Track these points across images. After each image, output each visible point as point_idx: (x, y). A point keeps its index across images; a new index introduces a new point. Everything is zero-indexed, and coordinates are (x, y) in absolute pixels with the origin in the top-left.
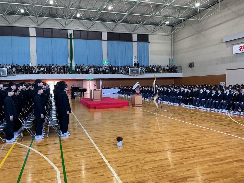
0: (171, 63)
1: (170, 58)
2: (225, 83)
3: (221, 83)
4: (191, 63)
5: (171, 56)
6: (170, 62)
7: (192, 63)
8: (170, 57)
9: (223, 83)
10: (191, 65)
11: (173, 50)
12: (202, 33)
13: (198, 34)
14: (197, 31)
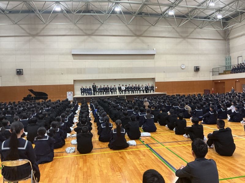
2: (72, 92)
3: (67, 92)
7: (20, 70)
9: (70, 92)
12: (37, 37)
13: (31, 37)
14: (29, 34)
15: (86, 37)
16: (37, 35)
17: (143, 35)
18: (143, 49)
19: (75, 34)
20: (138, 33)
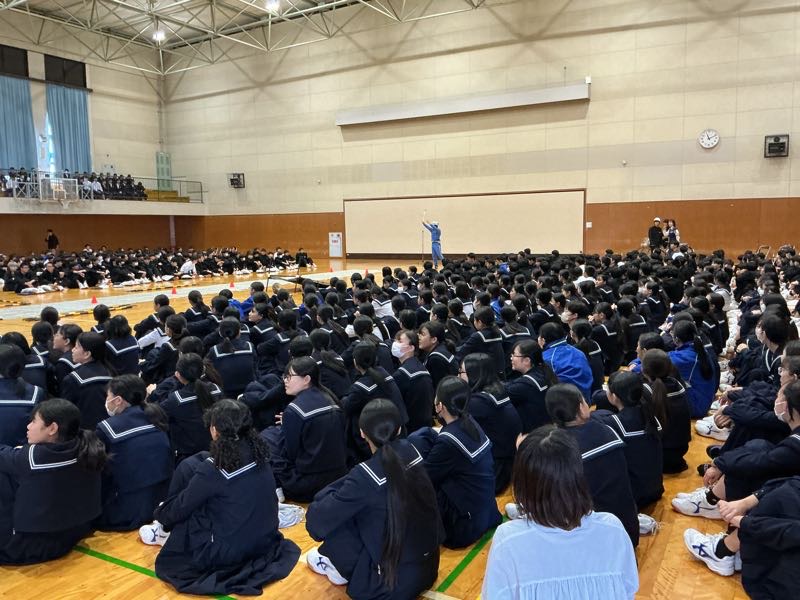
0: (162, 169)
1: (157, 153)
2: (341, 234)
3: (330, 234)
4: (234, 175)
5: (162, 148)
6: (161, 166)
7: (239, 175)
8: (157, 147)
9: (335, 234)
10: (237, 182)
11: (164, 127)
12: (269, 89)
13: (257, 90)
14: (254, 82)
15: (373, 70)
16: (269, 82)
17: (549, 33)
18: (547, 85)
19: (347, 65)
20: (528, 31)
